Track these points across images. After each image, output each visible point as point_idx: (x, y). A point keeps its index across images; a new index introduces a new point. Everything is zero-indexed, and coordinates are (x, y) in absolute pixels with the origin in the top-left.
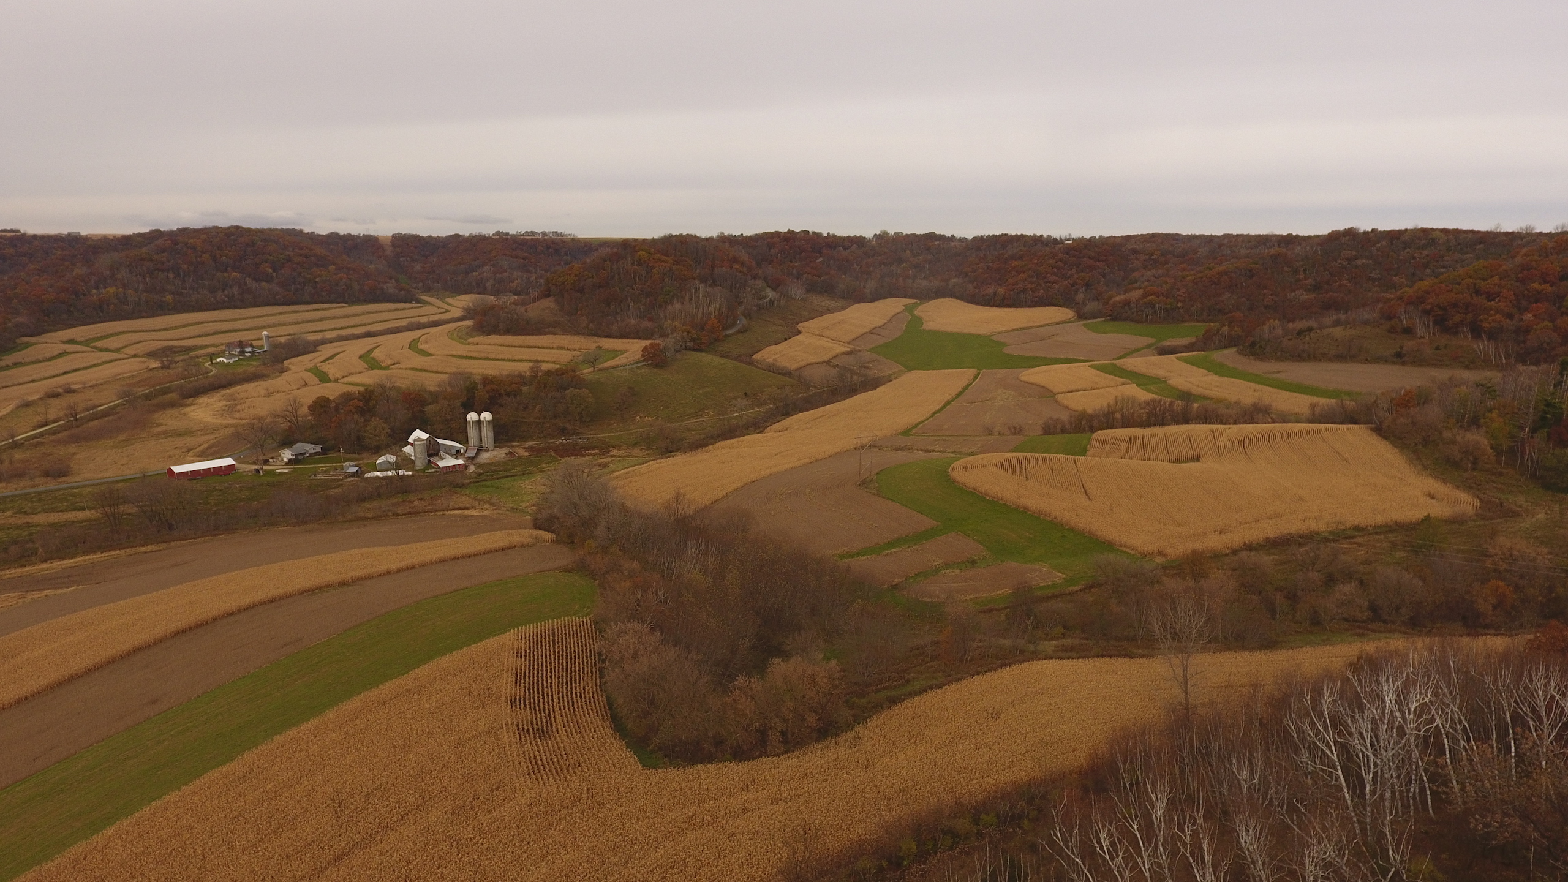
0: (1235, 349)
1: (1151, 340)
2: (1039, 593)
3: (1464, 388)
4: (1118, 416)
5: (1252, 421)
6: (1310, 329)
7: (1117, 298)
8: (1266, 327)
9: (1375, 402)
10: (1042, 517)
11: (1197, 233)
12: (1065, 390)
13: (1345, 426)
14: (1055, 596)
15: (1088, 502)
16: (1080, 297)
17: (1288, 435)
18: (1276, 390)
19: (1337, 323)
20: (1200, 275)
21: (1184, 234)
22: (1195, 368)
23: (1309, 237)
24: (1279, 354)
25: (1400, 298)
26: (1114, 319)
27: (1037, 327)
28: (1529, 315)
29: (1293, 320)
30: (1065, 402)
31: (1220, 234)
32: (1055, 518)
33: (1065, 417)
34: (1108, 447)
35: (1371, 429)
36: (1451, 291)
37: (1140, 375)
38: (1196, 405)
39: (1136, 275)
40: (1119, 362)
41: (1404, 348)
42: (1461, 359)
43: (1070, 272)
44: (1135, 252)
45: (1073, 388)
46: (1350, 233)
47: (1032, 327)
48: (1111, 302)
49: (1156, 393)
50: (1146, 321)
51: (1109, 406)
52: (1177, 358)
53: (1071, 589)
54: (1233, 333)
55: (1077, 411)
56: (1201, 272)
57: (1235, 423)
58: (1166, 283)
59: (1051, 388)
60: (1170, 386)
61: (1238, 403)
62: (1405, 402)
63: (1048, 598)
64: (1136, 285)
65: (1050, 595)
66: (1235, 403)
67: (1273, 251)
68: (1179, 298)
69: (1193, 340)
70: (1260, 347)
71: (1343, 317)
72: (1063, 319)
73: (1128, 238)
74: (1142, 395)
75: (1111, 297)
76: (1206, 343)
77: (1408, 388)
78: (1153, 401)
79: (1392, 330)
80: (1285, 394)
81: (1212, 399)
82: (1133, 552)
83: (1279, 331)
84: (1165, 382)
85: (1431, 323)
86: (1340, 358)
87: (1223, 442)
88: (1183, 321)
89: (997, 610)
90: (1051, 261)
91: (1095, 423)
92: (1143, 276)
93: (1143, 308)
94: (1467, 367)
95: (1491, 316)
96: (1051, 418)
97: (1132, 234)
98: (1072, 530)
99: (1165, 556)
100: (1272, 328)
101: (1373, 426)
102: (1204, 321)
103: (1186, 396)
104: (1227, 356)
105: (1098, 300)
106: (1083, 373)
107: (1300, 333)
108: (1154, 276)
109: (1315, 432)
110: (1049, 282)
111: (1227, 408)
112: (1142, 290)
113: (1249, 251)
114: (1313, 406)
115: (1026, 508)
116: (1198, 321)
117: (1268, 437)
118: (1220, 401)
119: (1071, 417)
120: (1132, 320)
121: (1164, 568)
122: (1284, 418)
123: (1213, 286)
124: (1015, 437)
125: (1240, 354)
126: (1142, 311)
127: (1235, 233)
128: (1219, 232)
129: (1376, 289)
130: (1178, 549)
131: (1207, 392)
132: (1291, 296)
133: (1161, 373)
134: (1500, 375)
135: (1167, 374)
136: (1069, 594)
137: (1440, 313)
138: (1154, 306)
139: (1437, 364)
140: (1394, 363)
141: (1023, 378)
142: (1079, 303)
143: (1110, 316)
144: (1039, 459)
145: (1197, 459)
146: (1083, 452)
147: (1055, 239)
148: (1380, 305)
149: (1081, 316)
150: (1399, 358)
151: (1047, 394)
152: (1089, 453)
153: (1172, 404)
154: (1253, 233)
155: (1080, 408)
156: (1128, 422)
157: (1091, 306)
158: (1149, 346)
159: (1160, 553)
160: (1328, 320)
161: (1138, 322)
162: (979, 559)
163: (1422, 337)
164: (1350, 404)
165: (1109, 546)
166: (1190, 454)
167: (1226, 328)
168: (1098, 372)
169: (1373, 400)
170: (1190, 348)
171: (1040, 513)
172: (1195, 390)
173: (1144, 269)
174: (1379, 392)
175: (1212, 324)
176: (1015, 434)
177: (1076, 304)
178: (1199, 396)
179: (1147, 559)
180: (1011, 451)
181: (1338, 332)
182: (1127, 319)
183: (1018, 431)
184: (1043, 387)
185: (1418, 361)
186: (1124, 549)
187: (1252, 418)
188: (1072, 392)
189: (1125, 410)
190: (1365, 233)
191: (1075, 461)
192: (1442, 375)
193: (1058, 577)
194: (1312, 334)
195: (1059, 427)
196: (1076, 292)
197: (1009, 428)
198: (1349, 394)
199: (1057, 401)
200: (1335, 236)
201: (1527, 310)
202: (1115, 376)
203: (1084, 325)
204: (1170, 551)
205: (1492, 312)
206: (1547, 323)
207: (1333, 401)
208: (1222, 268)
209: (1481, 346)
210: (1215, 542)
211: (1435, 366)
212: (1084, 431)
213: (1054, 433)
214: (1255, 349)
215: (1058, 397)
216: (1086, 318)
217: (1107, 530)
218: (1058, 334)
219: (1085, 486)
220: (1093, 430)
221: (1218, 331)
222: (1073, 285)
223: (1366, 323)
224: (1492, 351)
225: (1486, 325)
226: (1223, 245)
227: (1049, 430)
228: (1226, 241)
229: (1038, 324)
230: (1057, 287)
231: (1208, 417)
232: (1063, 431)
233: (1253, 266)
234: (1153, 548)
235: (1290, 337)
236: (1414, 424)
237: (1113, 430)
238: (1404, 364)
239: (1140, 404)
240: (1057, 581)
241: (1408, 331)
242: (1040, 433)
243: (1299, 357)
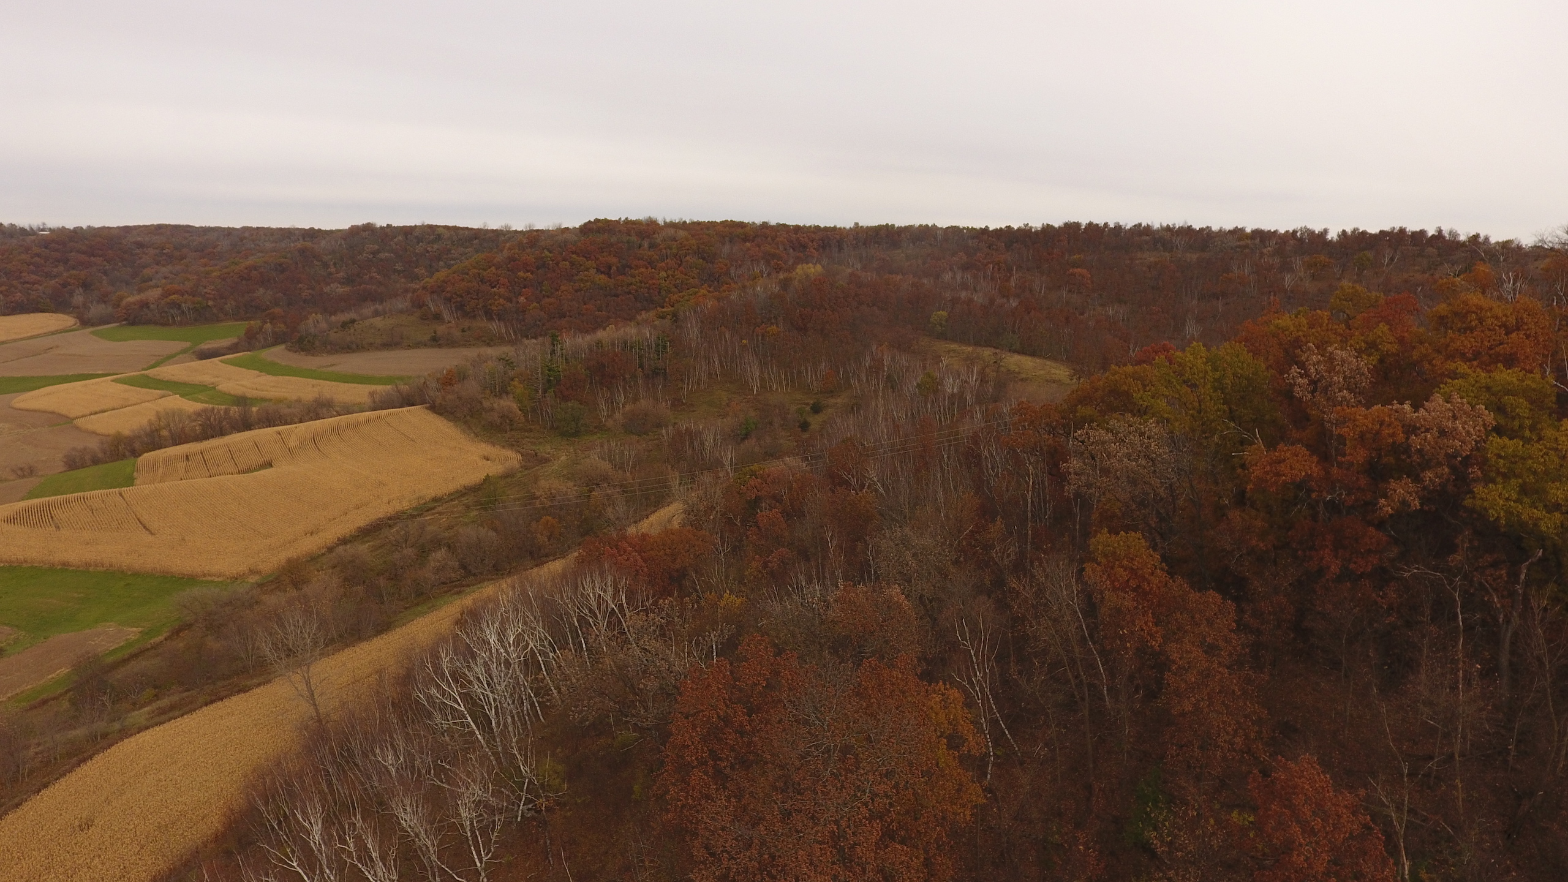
0: (283, 347)
1: (188, 344)
2: (110, 660)
3: (490, 363)
4: (165, 433)
5: (318, 418)
6: (353, 321)
7: (131, 299)
8: (310, 322)
9: (425, 383)
10: (91, 569)
11: (212, 225)
12: (87, 412)
13: (404, 409)
14: (134, 656)
15: (151, 538)
16: (78, 298)
17: (355, 426)
18: (334, 383)
19: (376, 314)
20: (225, 270)
21: (197, 226)
22: (244, 370)
23: (331, 231)
24: (329, 347)
25: (424, 288)
26: (133, 323)
27: (22, 339)
28: (522, 298)
29: (334, 313)
30: (90, 427)
31: (238, 226)
32: (111, 566)
33: (93, 444)
34: (161, 470)
35: (426, 408)
36: (463, 280)
37: (180, 383)
38: (254, 409)
39: (147, 272)
40: (151, 372)
41: (438, 332)
42: (483, 338)
43: (55, 270)
44: (140, 245)
45: (97, 409)
46: (368, 228)
47: (15, 340)
48: (124, 303)
49: (206, 402)
50: (174, 323)
51: (150, 423)
52: (221, 361)
53: (152, 641)
54: (277, 330)
55: (109, 436)
56: (227, 267)
57: (301, 422)
58: (188, 280)
59: (64, 412)
60: (220, 392)
61: (299, 401)
62: (449, 380)
63: (125, 661)
64: (151, 283)
65: (126, 657)
66: (296, 401)
67: (299, 245)
68: (208, 296)
69: (236, 340)
70: (309, 341)
71: (380, 307)
72: (61, 327)
73: (127, 229)
74: (191, 406)
75: (121, 298)
76: (250, 341)
77: (448, 367)
78: (205, 411)
79: (424, 318)
80: (344, 387)
81: (270, 400)
82: (220, 579)
83: (323, 325)
84: (214, 388)
85: (454, 309)
86: (387, 346)
87: (293, 442)
88: (219, 320)
89: (53, 699)
90: (23, 256)
91: (137, 445)
92: (157, 273)
93: (166, 309)
94: (489, 345)
95: (496, 300)
96: (74, 449)
97: (131, 224)
98: (136, 574)
99: (258, 573)
100: (315, 322)
101: (428, 405)
102: (242, 319)
103: (242, 401)
104: (277, 353)
105: (105, 302)
106: (107, 389)
107: (344, 325)
108: (171, 273)
109: (380, 418)
110: (27, 283)
111: (289, 407)
112: (160, 289)
113: (273, 245)
114: (372, 394)
115: (65, 565)
116: (236, 320)
117: (337, 430)
118: (280, 401)
119: (102, 443)
120: (156, 323)
121: (260, 585)
122: (348, 410)
123: (244, 282)
124: (25, 480)
125: (289, 350)
126: (166, 312)
127: (255, 226)
128: (238, 225)
129: (403, 280)
130: (272, 561)
131: (263, 394)
132: (327, 289)
133: (207, 379)
134: (513, 349)
135: (213, 380)
136: (152, 648)
137: (459, 299)
138: (180, 306)
139: (466, 344)
140: (432, 346)
141: (18, 405)
142: (78, 307)
143: (126, 319)
144: (68, 502)
145: (269, 465)
146: (130, 481)
147: (23, 230)
148: (409, 295)
149: (85, 323)
150: (436, 341)
151: (60, 421)
152: (137, 482)
153: (227, 411)
154: (274, 226)
155: (112, 431)
156: (179, 439)
157: (96, 310)
158: (184, 351)
159: (252, 572)
160: (367, 310)
161: (165, 324)
162: (9, 644)
163: (449, 322)
164: (405, 388)
165: (191, 579)
166: (261, 461)
167: (269, 325)
168: (126, 386)
169: (422, 381)
170: (234, 349)
171: (88, 565)
172: (250, 393)
173: (157, 265)
174: (426, 374)
175: (252, 322)
176: (24, 476)
177: (74, 308)
178: (256, 399)
179: (239, 582)
180: (23, 499)
181: (378, 322)
182: (148, 322)
183: (29, 471)
184: (53, 413)
185: (451, 343)
186: (209, 578)
187: (317, 414)
188: (96, 413)
189: (172, 425)
190: (382, 228)
191: (121, 494)
192: (471, 353)
193: (132, 633)
194: (355, 325)
195: (88, 457)
196: (71, 294)
197: (13, 471)
198: (401, 378)
199: (77, 428)
200: (355, 231)
201: (520, 294)
202: (149, 388)
203: (92, 333)
204: (261, 567)
205: (496, 297)
206: (535, 304)
207: (389, 387)
208: (250, 262)
209: (495, 326)
210: (309, 545)
211: (465, 346)
212: (124, 457)
213: (83, 466)
214: (305, 345)
215: (78, 422)
216: (93, 325)
217: (180, 562)
218: (57, 347)
219: (142, 519)
220: (136, 454)
221: (261, 328)
222: (64, 285)
223: (401, 312)
224: (504, 331)
225: (494, 308)
226: (245, 238)
227: (73, 463)
228: (247, 235)
229: (25, 335)
230: (40, 288)
231: (270, 420)
232: (96, 461)
233: (282, 260)
234: (243, 568)
235: (335, 330)
236: (459, 398)
237: (163, 450)
238: (440, 346)
239: (189, 417)
240: (132, 637)
241: (438, 317)
242: (62, 469)
243: (349, 348)
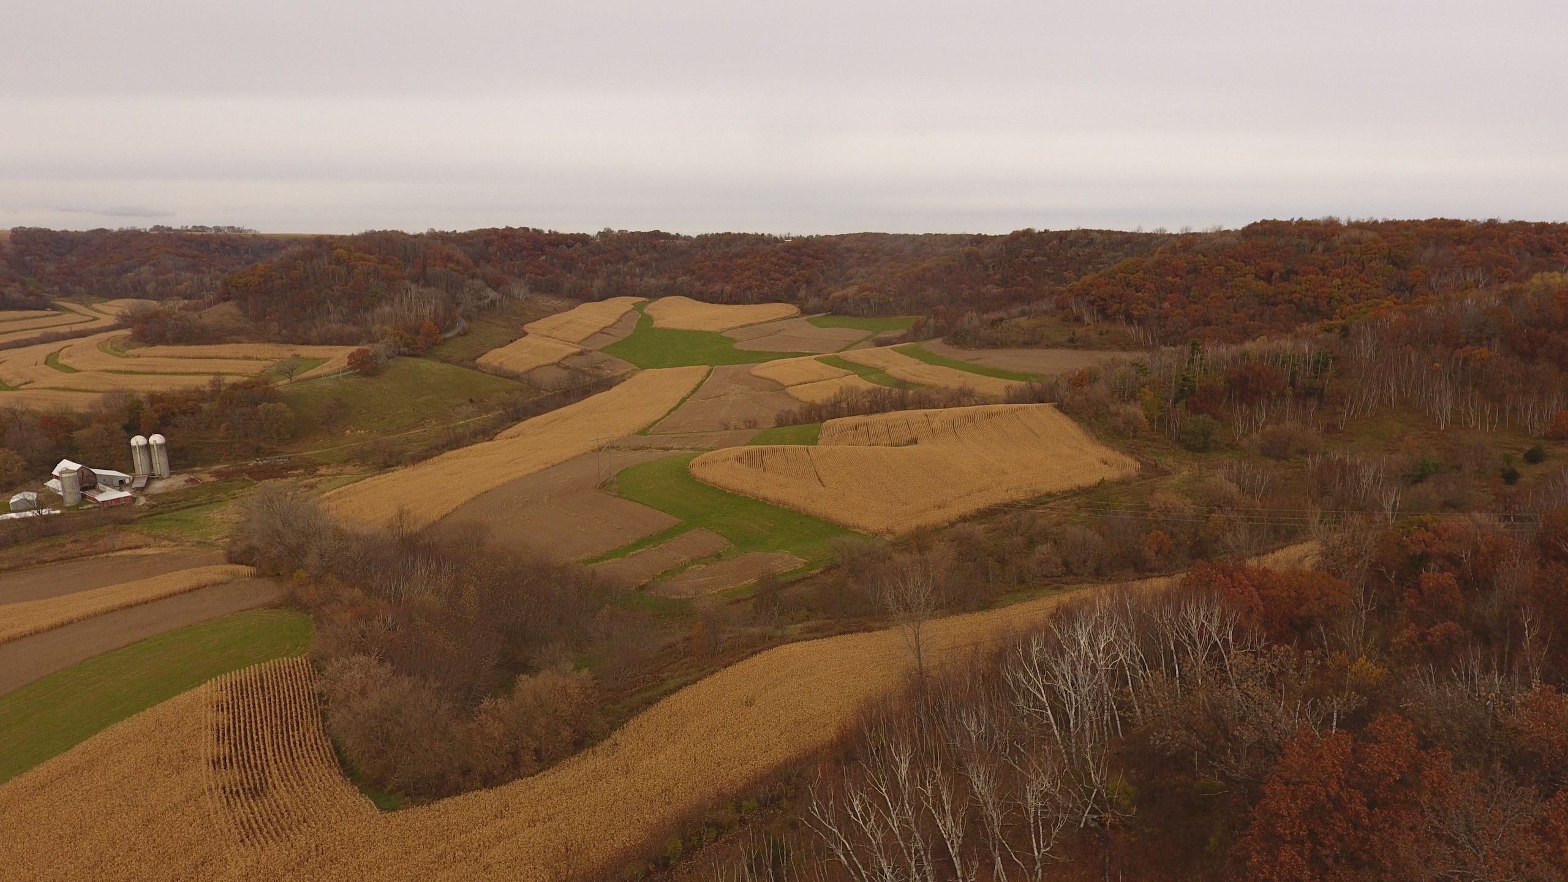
0: (940, 340)
1: (870, 333)
2: (783, 579)
3: (1122, 367)
4: (844, 405)
5: (959, 405)
6: (1001, 320)
7: (836, 294)
8: (966, 319)
9: (1056, 382)
10: (781, 506)
11: (902, 233)
12: (795, 382)
13: (1034, 405)
14: (798, 581)
15: (822, 489)
16: (802, 293)
17: (989, 415)
18: (977, 375)
19: (1023, 314)
20: (907, 271)
21: (891, 233)
22: (908, 357)
23: (995, 237)
24: (977, 342)
25: (1070, 291)
26: (834, 314)
27: (764, 322)
28: (1167, 304)
29: (987, 312)
30: (795, 395)
31: (921, 233)
32: (793, 506)
33: (795, 408)
34: (837, 436)
35: (1055, 406)
36: (1108, 284)
37: (861, 365)
38: (911, 392)
39: (851, 271)
40: (841, 354)
41: (1076, 334)
42: (1120, 343)
43: (791, 269)
44: (849, 250)
45: (802, 381)
46: (1028, 233)
47: (759, 323)
48: (831, 297)
49: (876, 383)
50: (863, 315)
51: (835, 396)
52: (892, 349)
53: (811, 572)
54: (939, 325)
55: (807, 402)
56: (907, 269)
57: (945, 407)
58: (878, 279)
59: (781, 381)
60: (887, 375)
61: (946, 388)
62: (1080, 381)
63: (792, 583)
64: (852, 281)
65: (793, 580)
66: (944, 388)
67: (966, 249)
68: (890, 293)
69: (905, 332)
70: (962, 336)
71: (1026, 308)
72: (788, 315)
73: (842, 236)
74: (865, 385)
75: (830, 293)
76: (916, 334)
77: (1081, 369)
78: (874, 389)
79: (1065, 320)
80: (985, 379)
81: (924, 385)
82: (865, 533)
83: (976, 322)
84: (884, 371)
85: (1095, 312)
86: (1027, 344)
87: (936, 425)
88: (895, 314)
89: (744, 600)
90: (773, 259)
91: (824, 413)
92: (857, 272)
93: (859, 303)
94: (1124, 349)
95: (1139, 304)
96: (783, 410)
97: (845, 233)
98: (808, 516)
99: (893, 533)
100: (970, 319)
101: (1056, 403)
102: (913, 314)
103: (902, 384)
104: (935, 345)
105: (819, 296)
106: (809, 365)
107: (993, 323)
108: (867, 273)
109: (1012, 411)
110: (773, 279)
111: (938, 393)
112: (857, 286)
113: (946, 250)
114: (1008, 388)
115: (765, 499)
116: (909, 315)
117: (973, 419)
118: (931, 387)
119: (801, 408)
120: (850, 314)
121: (893, 544)
122: (985, 401)
123: (919, 282)
124: (751, 430)
125: (945, 343)
126: (859, 306)
127: (934, 233)
128: (921, 232)
129: (1052, 283)
130: (905, 526)
131: (919, 380)
132: (984, 290)
133: (879, 363)
134: (1148, 355)
135: (885, 364)
136: (811, 578)
137: (1101, 303)
138: (869, 300)
139: (1102, 347)
140: (1069, 348)
141: (754, 373)
142: (801, 299)
143: (830, 311)
144: (774, 451)
145: (915, 442)
146: (814, 441)
147: (776, 238)
148: (1055, 297)
149: (804, 312)
150: (1073, 343)
151: (778, 387)
152: (820, 442)
153: (890, 391)
154: (949, 233)
155: (809, 400)
156: (853, 411)
157: (813, 302)
158: (867, 339)
159: (889, 531)
160: (1015, 311)
161: (855, 316)
162: (724, 552)
163: (1088, 324)
164: (1037, 385)
165: (844, 528)
166: (909, 437)
167: (932, 320)
168: (823, 364)
169: (1054, 380)
170: (903, 339)
171: (779, 502)
172: (910, 378)
173: (858, 266)
174: (1059, 374)
175: (920, 317)
176: (750, 427)
177: (799, 300)
178: (913, 383)
179: (878, 537)
180: (747, 444)
181: (1023, 321)
182: (845, 313)
183: (753, 424)
184: (774, 380)
185: (1087, 345)
186: (857, 530)
188: (801, 384)
189: (850, 399)
190: (1040, 233)
191: (807, 450)
192: (1105, 356)
193: (800, 563)
194: (1003, 324)
195: (791, 418)
196: (798, 288)
197: (744, 422)
198: (1036, 376)
199: (788, 394)
200: (1016, 236)
201: (1165, 299)
202: (839, 367)
203: (808, 320)
204: (896, 529)
205: (1139, 302)
206: (1179, 310)
207: (1024, 383)
208: (925, 265)
209: (1134, 331)
210: (935, 517)
211: (1100, 349)
212: (814, 421)
213: (787, 425)
214: (958, 339)
215: (788, 389)
216: (809, 314)
217: (840, 513)
218: (784, 330)
219: (819, 473)
220: (822, 420)
221: (926, 322)
222: (795, 282)
223: (1045, 313)
224: (1141, 336)
225: (1136, 313)
226: (925, 243)
227: (781, 422)
228: (927, 240)
229: (765, 320)
230: (780, 283)
231: (923, 402)
232: (795, 422)
233: (951, 263)
234: (882, 527)
235: (985, 327)
236: (1087, 400)
237: (840, 419)
238: (1076, 348)
239: (863, 393)
240: (799, 566)
241: (1078, 319)
242: (774, 426)
243: (994, 345)
